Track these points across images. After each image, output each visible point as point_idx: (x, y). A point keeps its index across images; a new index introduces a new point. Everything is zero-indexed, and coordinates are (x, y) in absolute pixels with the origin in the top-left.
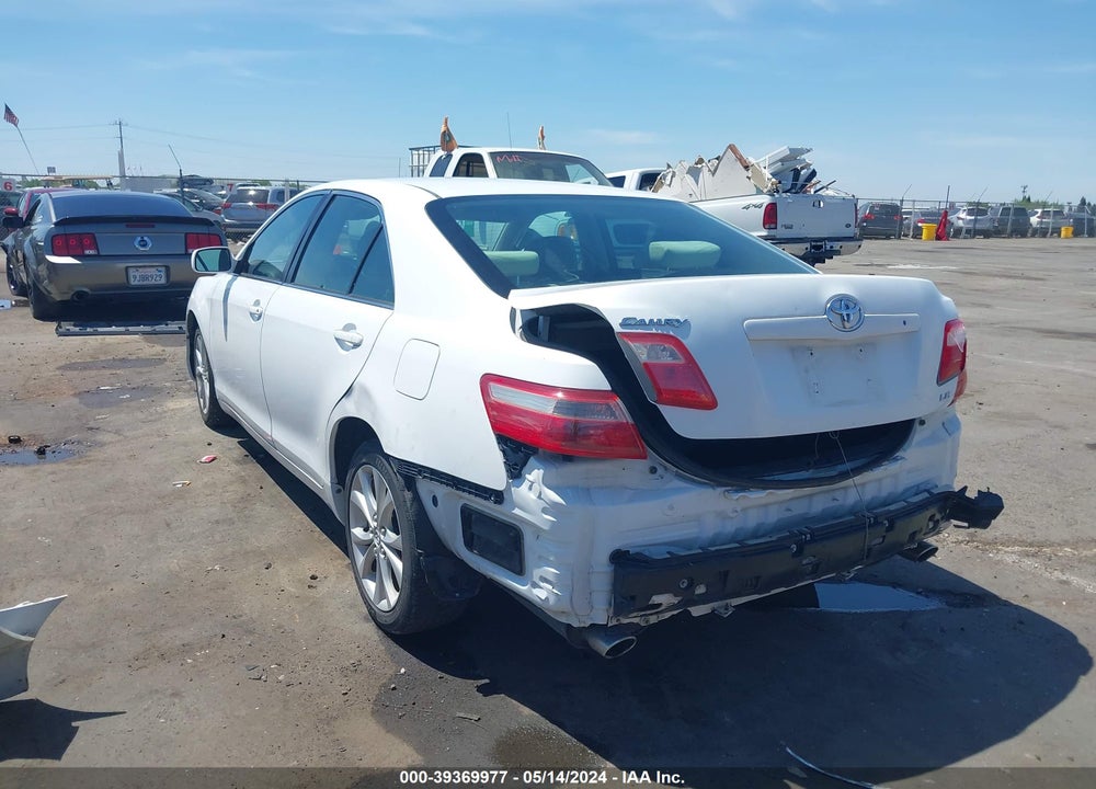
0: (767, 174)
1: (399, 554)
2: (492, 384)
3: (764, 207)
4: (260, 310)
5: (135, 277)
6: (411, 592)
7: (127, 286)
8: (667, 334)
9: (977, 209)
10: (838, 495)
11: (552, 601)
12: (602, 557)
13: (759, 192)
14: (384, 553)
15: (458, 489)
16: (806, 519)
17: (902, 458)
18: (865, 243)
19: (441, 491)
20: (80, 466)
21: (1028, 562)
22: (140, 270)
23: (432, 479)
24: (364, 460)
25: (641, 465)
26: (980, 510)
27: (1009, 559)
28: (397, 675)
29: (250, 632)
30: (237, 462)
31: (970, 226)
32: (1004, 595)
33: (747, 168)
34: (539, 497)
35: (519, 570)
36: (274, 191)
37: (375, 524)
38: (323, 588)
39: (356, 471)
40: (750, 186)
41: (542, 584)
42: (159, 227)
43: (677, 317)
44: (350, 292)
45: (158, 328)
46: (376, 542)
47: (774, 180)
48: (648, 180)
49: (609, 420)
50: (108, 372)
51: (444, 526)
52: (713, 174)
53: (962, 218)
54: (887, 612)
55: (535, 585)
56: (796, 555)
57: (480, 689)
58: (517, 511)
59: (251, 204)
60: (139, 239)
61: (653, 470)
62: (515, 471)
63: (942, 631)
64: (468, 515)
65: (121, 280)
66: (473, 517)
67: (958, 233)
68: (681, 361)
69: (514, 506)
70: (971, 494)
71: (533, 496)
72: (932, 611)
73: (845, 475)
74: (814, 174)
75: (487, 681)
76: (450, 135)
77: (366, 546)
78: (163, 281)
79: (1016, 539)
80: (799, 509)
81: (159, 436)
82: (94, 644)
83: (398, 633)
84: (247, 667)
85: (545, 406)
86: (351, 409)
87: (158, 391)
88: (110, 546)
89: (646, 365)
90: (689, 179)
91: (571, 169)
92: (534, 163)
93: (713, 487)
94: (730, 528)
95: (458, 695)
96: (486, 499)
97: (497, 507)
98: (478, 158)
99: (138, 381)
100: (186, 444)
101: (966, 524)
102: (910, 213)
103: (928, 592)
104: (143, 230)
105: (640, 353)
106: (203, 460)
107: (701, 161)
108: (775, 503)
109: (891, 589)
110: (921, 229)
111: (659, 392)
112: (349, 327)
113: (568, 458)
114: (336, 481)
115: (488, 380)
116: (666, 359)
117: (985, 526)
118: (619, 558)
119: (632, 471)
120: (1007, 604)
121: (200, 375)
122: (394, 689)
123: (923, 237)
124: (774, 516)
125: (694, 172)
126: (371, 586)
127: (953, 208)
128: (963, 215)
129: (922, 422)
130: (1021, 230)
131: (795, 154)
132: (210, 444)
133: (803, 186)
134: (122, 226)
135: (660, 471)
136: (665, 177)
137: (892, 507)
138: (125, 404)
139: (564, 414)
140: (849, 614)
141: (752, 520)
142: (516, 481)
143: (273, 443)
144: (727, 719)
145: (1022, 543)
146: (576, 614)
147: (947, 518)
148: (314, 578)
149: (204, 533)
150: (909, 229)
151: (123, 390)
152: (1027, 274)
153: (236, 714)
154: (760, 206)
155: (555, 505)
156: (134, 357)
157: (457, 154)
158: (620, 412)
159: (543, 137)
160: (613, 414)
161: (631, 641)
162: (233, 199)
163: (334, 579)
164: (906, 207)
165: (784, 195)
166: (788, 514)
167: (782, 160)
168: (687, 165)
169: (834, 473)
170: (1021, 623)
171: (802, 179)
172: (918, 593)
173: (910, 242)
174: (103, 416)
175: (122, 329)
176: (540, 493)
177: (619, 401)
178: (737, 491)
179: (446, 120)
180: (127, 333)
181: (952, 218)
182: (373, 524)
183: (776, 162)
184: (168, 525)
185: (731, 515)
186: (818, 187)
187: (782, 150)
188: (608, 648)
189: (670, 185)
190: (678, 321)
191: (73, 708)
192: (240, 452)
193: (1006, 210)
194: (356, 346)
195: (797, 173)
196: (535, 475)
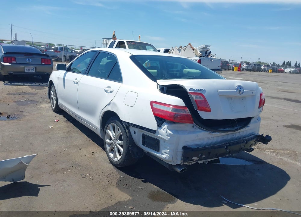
0: (199, 51)
1: (122, 146)
2: (153, 103)
3: (198, 60)
4: (78, 81)
5: (26, 70)
6: (126, 156)
7: (24, 72)
8: (200, 93)
9: (248, 64)
10: (234, 135)
11: (167, 158)
12: (181, 148)
13: (196, 56)
14: (117, 146)
15: (142, 130)
16: (226, 140)
17: (249, 126)
18: (223, 71)
19: (137, 130)
20: (21, 121)
21: (272, 154)
22: (28, 68)
23: (135, 127)
24: (112, 122)
25: (191, 125)
26: (266, 140)
27: (268, 153)
28: (121, 177)
29: (80, 166)
30: (65, 122)
31: (247, 68)
32: (267, 161)
33: (193, 50)
34: (166, 132)
35: (158, 150)
36: (60, 47)
37: (114, 138)
38: (96, 155)
39: (108, 125)
40: (194, 55)
41: (165, 154)
42: (34, 56)
43: (203, 89)
44: (108, 78)
45: (33, 84)
46: (114, 143)
47: (200, 53)
48: (167, 51)
49: (184, 113)
50: (22, 96)
51: (136, 139)
52: (184, 51)
53: (244, 66)
54: (240, 165)
55: (162, 154)
56: (225, 149)
57: (143, 181)
58: (159, 135)
59: (53, 51)
60: (28, 59)
61: (193, 127)
62: (160, 125)
63: (254, 170)
64: (144, 136)
65: (22, 70)
66: (145, 137)
67: (243, 70)
68: (203, 100)
69: (159, 134)
70: (264, 136)
71: (164, 132)
72: (250, 165)
73: (237, 130)
74: (211, 52)
75: (144, 179)
76: (115, 36)
77: (110, 144)
78: (34, 71)
79: (269, 148)
80: (225, 138)
81: (41, 114)
82: (38, 168)
83: (120, 167)
84: (81, 175)
85: (169, 109)
86: (109, 108)
87: (38, 102)
88: (36, 143)
89: (195, 100)
90: (178, 52)
91: (147, 47)
92: (138, 45)
93: (207, 131)
94: (210, 141)
95: (137, 183)
96: (151, 132)
97: (154, 134)
98: (123, 43)
99: (31, 99)
100: (49, 117)
101: (262, 143)
102: (231, 64)
103: (249, 160)
104: (29, 57)
105: (194, 97)
106: (55, 121)
107: (181, 47)
108: (220, 136)
109: (240, 159)
110: (234, 68)
111: (198, 107)
112: (109, 87)
113: (174, 123)
114: (101, 127)
115: (152, 103)
116: (199, 99)
117: (266, 144)
118: (185, 148)
119: (188, 126)
120: (268, 164)
121: (52, 98)
122: (121, 181)
123: (235, 70)
124: (219, 139)
125: (179, 50)
126: (111, 155)
127: (242, 63)
128: (245, 65)
129: (253, 118)
130: (259, 70)
131: (206, 47)
132: (56, 117)
133: (208, 55)
134: (23, 55)
135: (195, 127)
136: (171, 51)
137: (246, 138)
138: (29, 105)
139: (174, 112)
140: (231, 165)
141: (215, 140)
142: (160, 128)
143: (79, 117)
144: (206, 189)
145: (270, 149)
146: (173, 162)
147: (258, 141)
148: (93, 152)
149: (60, 140)
150: (231, 68)
151: (28, 101)
152: (262, 82)
153: (81, 186)
154: (197, 60)
155: (170, 134)
156: (28, 92)
157: (117, 41)
158: (188, 112)
159: (140, 38)
160: (185, 112)
161: (185, 169)
162: (47, 49)
163: (99, 153)
164: (230, 62)
165: (203, 57)
166: (223, 139)
167: (203, 48)
168: (177, 48)
169: (234, 129)
170: (272, 168)
171: (208, 53)
172: (247, 161)
173: (231, 71)
174: (23, 108)
175: (23, 84)
176: (166, 131)
177: (187, 109)
178: (212, 132)
179: (114, 31)
180: (24, 85)
181: (242, 66)
182: (113, 138)
183: (201, 49)
184: (50, 138)
185: (211, 138)
186: (211, 56)
187: (203, 46)
188: (180, 170)
189: (172, 53)
190: (203, 90)
191: (37, 184)
192: (65, 119)
193: (255, 64)
194: (111, 92)
195: (206, 52)
196: (165, 126)
